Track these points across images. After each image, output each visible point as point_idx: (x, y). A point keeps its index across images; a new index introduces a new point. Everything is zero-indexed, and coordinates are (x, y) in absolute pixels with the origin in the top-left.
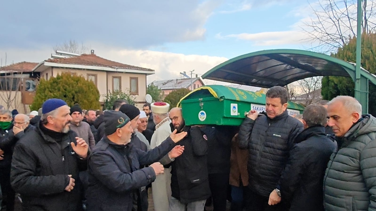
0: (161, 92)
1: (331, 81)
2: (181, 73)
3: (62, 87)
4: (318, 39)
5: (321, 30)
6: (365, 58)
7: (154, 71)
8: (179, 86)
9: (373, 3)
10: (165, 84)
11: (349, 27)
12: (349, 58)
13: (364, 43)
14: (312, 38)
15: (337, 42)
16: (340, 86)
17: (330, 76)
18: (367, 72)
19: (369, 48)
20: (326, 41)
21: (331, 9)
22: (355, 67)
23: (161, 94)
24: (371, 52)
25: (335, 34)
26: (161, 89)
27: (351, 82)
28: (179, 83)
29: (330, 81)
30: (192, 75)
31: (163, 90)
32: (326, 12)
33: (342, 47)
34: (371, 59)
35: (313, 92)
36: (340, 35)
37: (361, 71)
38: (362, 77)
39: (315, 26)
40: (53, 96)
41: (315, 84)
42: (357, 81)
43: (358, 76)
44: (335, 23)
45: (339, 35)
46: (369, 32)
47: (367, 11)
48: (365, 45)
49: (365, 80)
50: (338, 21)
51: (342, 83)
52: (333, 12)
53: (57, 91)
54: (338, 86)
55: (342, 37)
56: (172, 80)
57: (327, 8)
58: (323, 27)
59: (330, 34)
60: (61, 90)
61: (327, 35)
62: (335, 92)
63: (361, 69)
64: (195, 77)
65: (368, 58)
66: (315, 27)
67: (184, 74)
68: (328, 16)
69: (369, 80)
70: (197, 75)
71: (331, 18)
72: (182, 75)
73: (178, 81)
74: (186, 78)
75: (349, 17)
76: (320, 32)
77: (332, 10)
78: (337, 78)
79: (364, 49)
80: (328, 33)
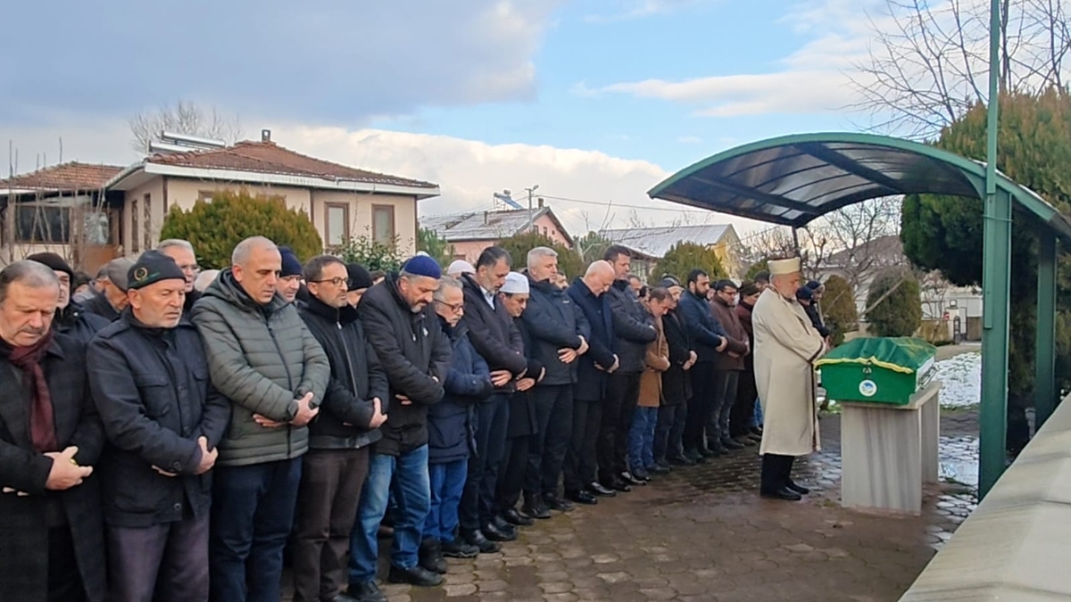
0: (444, 248)
1: (925, 208)
2: (496, 195)
3: (231, 228)
4: (888, 103)
5: (895, 82)
6: (1005, 152)
7: (436, 189)
8: (494, 232)
9: (1025, 14)
10: (451, 227)
11: (964, 73)
12: (969, 152)
13: (1002, 117)
14: (873, 101)
15: (936, 113)
16: (945, 219)
17: (921, 195)
18: (1008, 180)
19: (1014, 128)
20: (909, 111)
21: (921, 30)
22: (986, 170)
23: (446, 253)
24: (1017, 138)
25: (929, 92)
26: (447, 238)
27: (971, 209)
28: (492, 223)
29: (922, 208)
30: (532, 199)
31: (450, 241)
32: (907, 37)
33: (949, 125)
34: (1018, 154)
35: (867, 245)
36: (943, 93)
37: (996, 178)
38: (999, 190)
39: (880, 72)
40: (210, 250)
41: (871, 223)
42: (989, 198)
43: (991, 189)
44: (928, 63)
45: (941, 94)
46: (1013, 89)
47: (1009, 37)
48: (1004, 121)
49: (1005, 195)
50: (938, 58)
51: (951, 211)
52: (925, 37)
53: (217, 237)
54: (942, 219)
55: (948, 99)
56: (473, 215)
57: (910, 26)
58: (902, 76)
59: (917, 92)
60: (228, 235)
61: (910, 93)
62: (935, 232)
63: (998, 174)
64: (537, 206)
65: (1011, 153)
66: (879, 75)
67: (506, 197)
68: (913, 47)
69: (1013, 197)
70: (541, 201)
71: (919, 52)
72: (499, 200)
73: (489, 218)
74: (511, 208)
75: (964, 52)
76: (894, 86)
77: (923, 32)
78: (940, 199)
79: (1003, 130)
80: (912, 88)
